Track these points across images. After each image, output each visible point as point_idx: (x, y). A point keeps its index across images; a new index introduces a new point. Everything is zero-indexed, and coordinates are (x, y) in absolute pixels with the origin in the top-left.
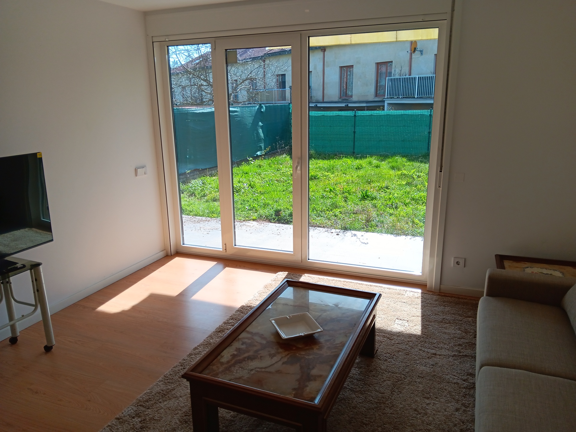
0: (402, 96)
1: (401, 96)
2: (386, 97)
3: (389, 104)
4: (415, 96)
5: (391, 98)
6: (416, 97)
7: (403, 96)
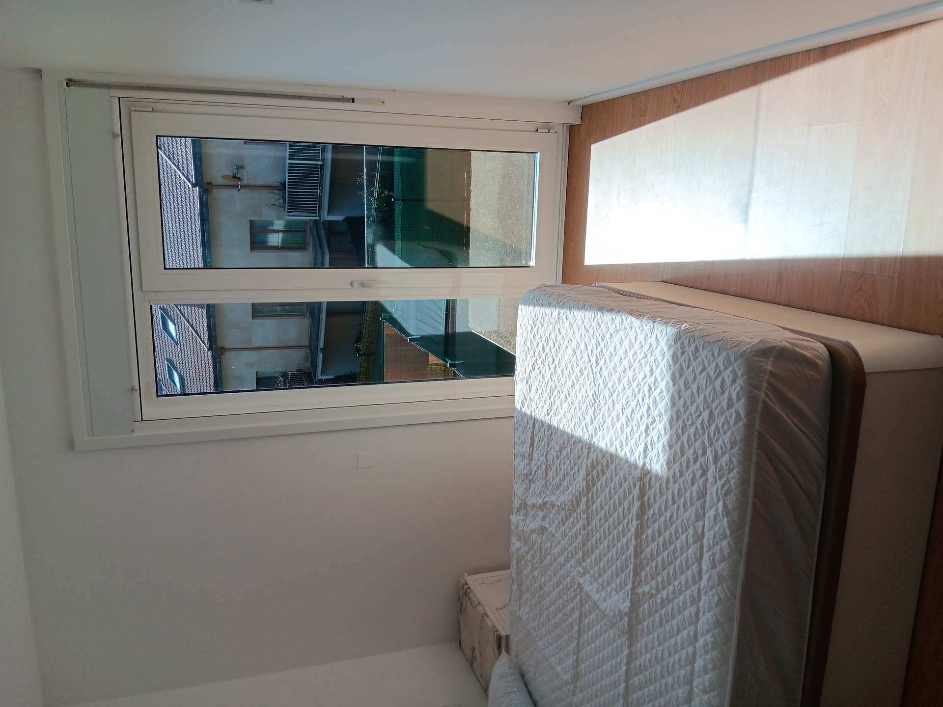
0: (317, 189)
1: (318, 191)
2: (318, 218)
3: (329, 214)
4: (318, 165)
5: (320, 208)
6: (321, 163)
7: (317, 186)
